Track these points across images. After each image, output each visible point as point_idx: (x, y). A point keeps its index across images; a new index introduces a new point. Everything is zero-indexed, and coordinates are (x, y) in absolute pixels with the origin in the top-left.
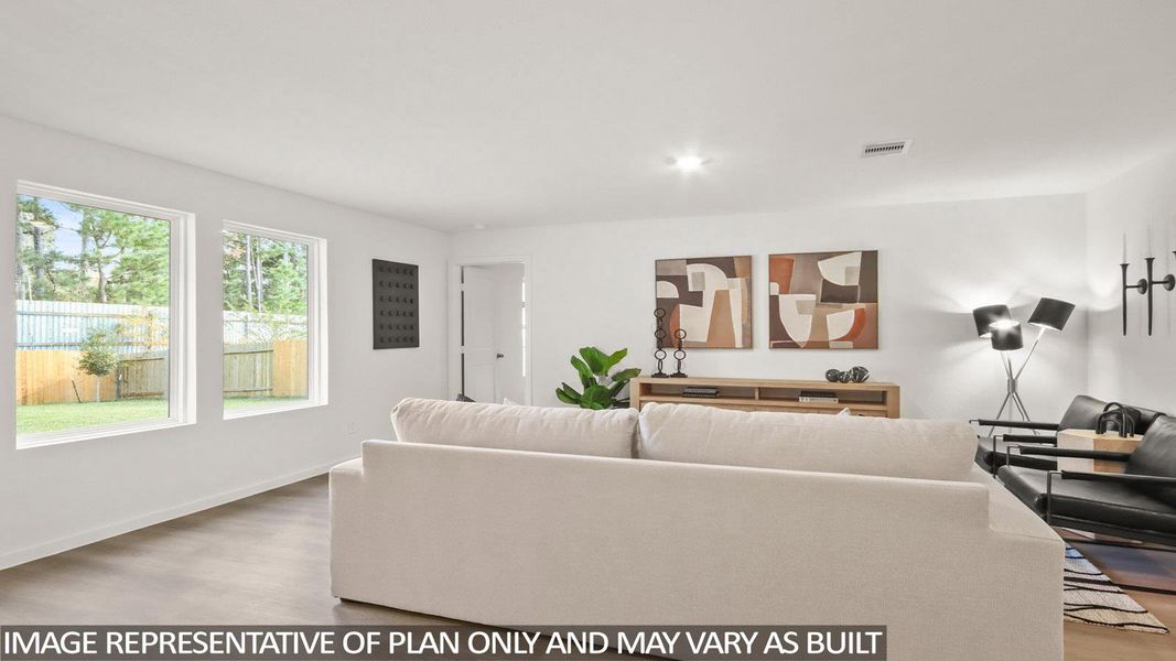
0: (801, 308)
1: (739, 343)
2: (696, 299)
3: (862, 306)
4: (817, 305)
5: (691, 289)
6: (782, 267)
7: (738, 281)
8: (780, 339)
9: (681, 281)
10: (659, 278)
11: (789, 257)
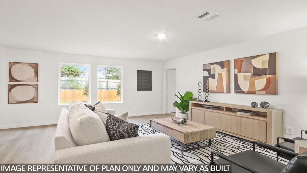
0: (245, 78)
1: (225, 91)
2: (213, 76)
3: (270, 76)
4: (251, 77)
5: (212, 73)
6: (239, 63)
7: (225, 69)
8: (238, 90)
9: (209, 71)
10: (204, 70)
11: (241, 59)
